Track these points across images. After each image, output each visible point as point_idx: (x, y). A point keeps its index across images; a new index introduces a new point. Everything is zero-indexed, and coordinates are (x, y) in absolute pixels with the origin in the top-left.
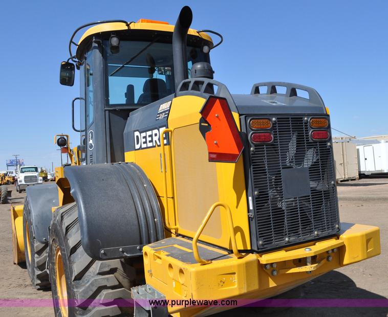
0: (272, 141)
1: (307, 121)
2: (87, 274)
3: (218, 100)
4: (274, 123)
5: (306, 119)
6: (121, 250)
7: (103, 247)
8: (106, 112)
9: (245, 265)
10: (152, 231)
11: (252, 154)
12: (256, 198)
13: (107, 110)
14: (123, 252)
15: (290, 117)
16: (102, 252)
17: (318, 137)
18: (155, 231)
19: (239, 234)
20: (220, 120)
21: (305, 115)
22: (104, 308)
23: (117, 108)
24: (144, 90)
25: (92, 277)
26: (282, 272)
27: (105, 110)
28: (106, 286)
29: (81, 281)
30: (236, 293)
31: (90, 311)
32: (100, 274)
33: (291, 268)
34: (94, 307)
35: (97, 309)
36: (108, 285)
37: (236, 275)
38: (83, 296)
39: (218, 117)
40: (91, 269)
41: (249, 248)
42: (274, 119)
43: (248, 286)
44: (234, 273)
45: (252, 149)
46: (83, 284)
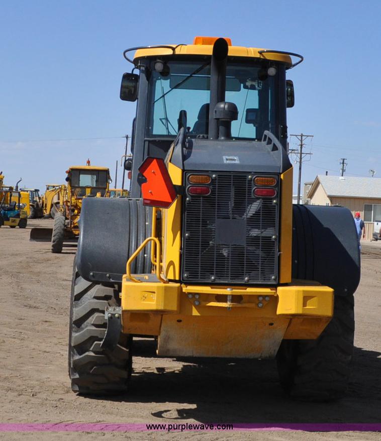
0: (209, 194)
1: (251, 179)
2: (85, 296)
3: (155, 160)
4: (213, 180)
5: (250, 177)
6: (108, 275)
7: (92, 270)
8: (146, 142)
9: (164, 289)
10: (140, 265)
11: (188, 204)
12: (187, 239)
13: (146, 141)
14: (109, 277)
15: (232, 175)
16: (91, 274)
17: (261, 194)
18: (142, 266)
19: (172, 267)
20: (155, 175)
21: (249, 173)
22: (94, 328)
23: (157, 139)
24: (199, 117)
25: (89, 299)
26: (203, 303)
27: (145, 141)
28: (98, 309)
29: (79, 302)
30: (154, 308)
31: (83, 329)
32: (96, 298)
33: (211, 302)
34: (87, 326)
35: (89, 328)
36: (100, 309)
37: (155, 294)
38: (78, 314)
39: (154, 173)
40: (89, 293)
41: (177, 278)
42: (214, 176)
43: (165, 305)
44: (154, 293)
45: (188, 199)
46: (80, 304)
